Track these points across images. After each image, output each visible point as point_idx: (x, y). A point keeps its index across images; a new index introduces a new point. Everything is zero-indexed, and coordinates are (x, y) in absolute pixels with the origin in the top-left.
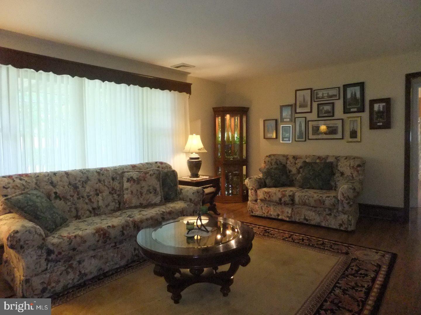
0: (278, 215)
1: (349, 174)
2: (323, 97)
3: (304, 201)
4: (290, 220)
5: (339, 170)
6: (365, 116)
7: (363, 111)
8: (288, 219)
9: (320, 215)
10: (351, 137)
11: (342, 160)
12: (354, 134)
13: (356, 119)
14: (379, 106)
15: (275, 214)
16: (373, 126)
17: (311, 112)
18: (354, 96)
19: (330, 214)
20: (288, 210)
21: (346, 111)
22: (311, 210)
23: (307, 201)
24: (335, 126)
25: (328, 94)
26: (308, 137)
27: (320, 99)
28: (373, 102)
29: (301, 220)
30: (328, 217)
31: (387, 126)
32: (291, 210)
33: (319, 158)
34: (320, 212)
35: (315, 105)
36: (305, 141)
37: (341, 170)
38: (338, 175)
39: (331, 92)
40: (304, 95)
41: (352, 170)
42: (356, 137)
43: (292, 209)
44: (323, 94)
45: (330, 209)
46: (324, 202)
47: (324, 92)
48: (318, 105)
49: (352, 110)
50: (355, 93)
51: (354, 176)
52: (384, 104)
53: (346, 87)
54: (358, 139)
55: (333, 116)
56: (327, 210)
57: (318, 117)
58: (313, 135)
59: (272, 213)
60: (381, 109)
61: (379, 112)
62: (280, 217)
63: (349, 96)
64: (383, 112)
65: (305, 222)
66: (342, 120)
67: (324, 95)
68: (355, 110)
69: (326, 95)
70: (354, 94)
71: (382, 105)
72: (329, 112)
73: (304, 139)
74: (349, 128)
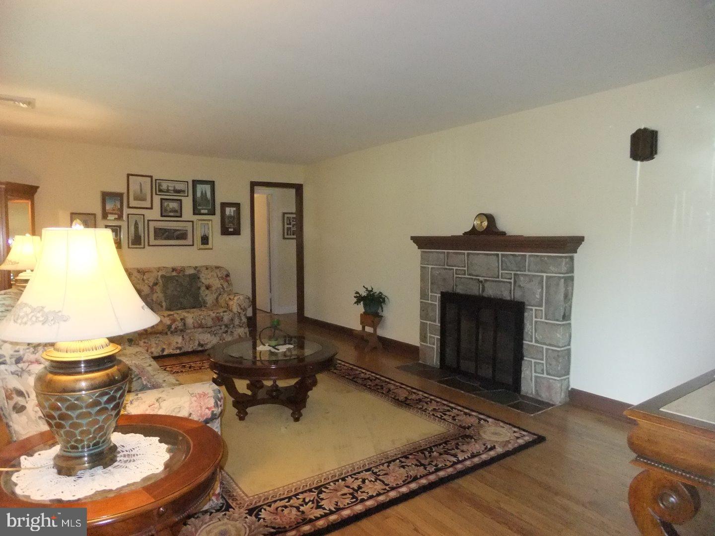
0: (163, 350)
1: (220, 286)
2: (168, 191)
3: (200, 322)
4: (182, 351)
5: (203, 283)
6: (216, 219)
7: (214, 214)
8: (178, 352)
9: (216, 335)
10: (203, 243)
11: (204, 271)
12: (205, 240)
13: (206, 222)
14: (230, 210)
15: (159, 349)
16: (225, 232)
17: (151, 208)
18: (204, 195)
19: (226, 332)
20: (177, 340)
21: (196, 212)
22: (206, 331)
23: (203, 321)
24: (185, 229)
25: (174, 187)
26: (149, 243)
27: (164, 192)
28: (224, 205)
29: (195, 348)
30: (224, 335)
31: (237, 232)
32: (181, 337)
33: (174, 270)
34: (215, 332)
35: (157, 200)
36: (144, 248)
37: (207, 282)
38: (203, 288)
39: (179, 187)
40: (141, 184)
41: (222, 281)
42: (207, 243)
43: (183, 337)
44: (168, 186)
45: (226, 326)
46: (223, 318)
47: (169, 185)
48: (162, 199)
49: (203, 211)
50: (206, 193)
51: (225, 286)
52: (235, 209)
53: (195, 183)
54: (210, 246)
55: (181, 216)
56: (223, 327)
57: (162, 216)
58: (155, 239)
59: (153, 350)
60: (232, 214)
61: (230, 217)
62: (165, 353)
63: (199, 194)
64: (233, 217)
65: (200, 349)
66: (193, 222)
67: (170, 188)
68: (206, 211)
69: (172, 189)
70: (204, 191)
71: (233, 209)
72: (176, 211)
73: (143, 245)
74: (200, 231)
